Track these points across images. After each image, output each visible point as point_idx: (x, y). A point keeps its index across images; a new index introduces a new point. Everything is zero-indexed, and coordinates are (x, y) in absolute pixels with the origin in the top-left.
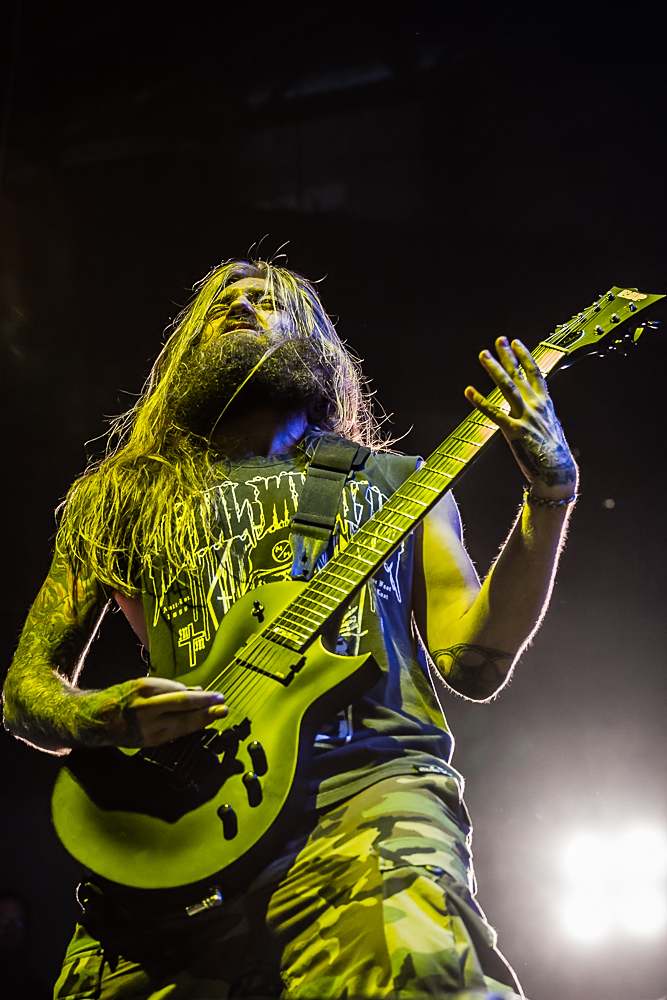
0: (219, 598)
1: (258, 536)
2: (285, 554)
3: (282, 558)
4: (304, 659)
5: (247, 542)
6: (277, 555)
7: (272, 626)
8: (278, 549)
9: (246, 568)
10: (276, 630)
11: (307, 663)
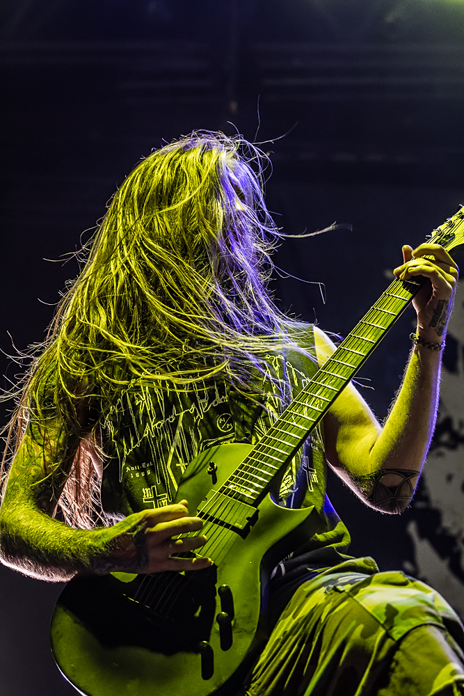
0: (177, 465)
1: (204, 409)
2: (228, 425)
3: (225, 428)
4: (258, 511)
5: (196, 414)
6: (221, 426)
7: (228, 484)
8: (221, 420)
9: (197, 437)
10: (231, 487)
11: (260, 515)
